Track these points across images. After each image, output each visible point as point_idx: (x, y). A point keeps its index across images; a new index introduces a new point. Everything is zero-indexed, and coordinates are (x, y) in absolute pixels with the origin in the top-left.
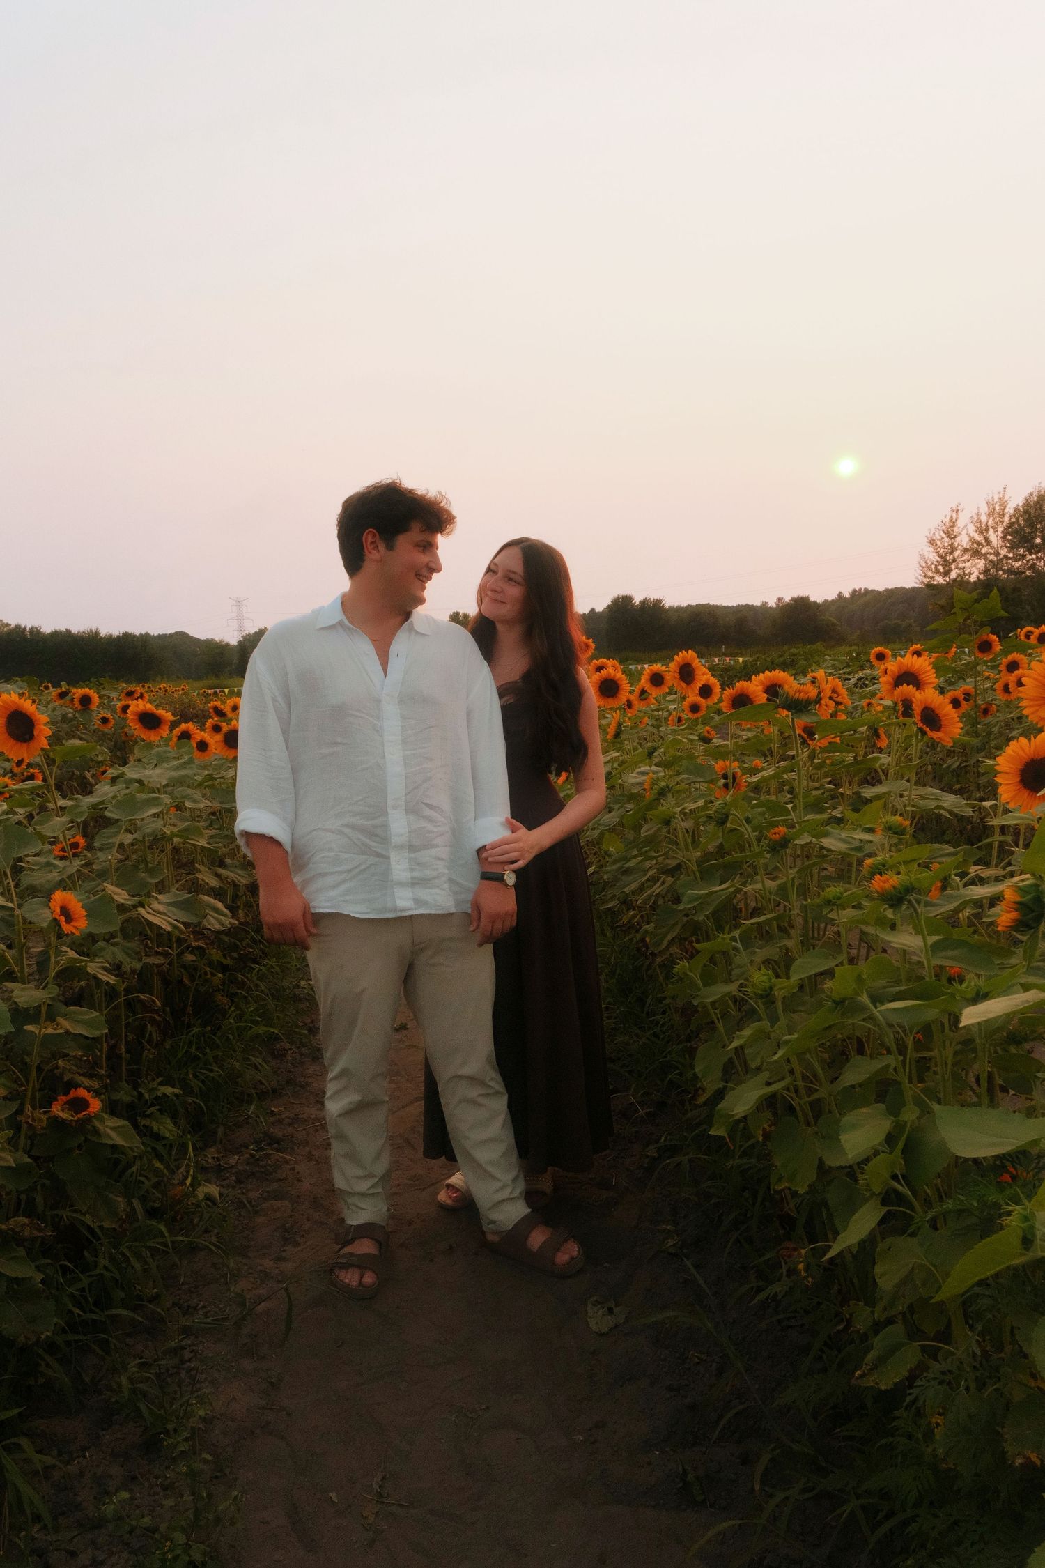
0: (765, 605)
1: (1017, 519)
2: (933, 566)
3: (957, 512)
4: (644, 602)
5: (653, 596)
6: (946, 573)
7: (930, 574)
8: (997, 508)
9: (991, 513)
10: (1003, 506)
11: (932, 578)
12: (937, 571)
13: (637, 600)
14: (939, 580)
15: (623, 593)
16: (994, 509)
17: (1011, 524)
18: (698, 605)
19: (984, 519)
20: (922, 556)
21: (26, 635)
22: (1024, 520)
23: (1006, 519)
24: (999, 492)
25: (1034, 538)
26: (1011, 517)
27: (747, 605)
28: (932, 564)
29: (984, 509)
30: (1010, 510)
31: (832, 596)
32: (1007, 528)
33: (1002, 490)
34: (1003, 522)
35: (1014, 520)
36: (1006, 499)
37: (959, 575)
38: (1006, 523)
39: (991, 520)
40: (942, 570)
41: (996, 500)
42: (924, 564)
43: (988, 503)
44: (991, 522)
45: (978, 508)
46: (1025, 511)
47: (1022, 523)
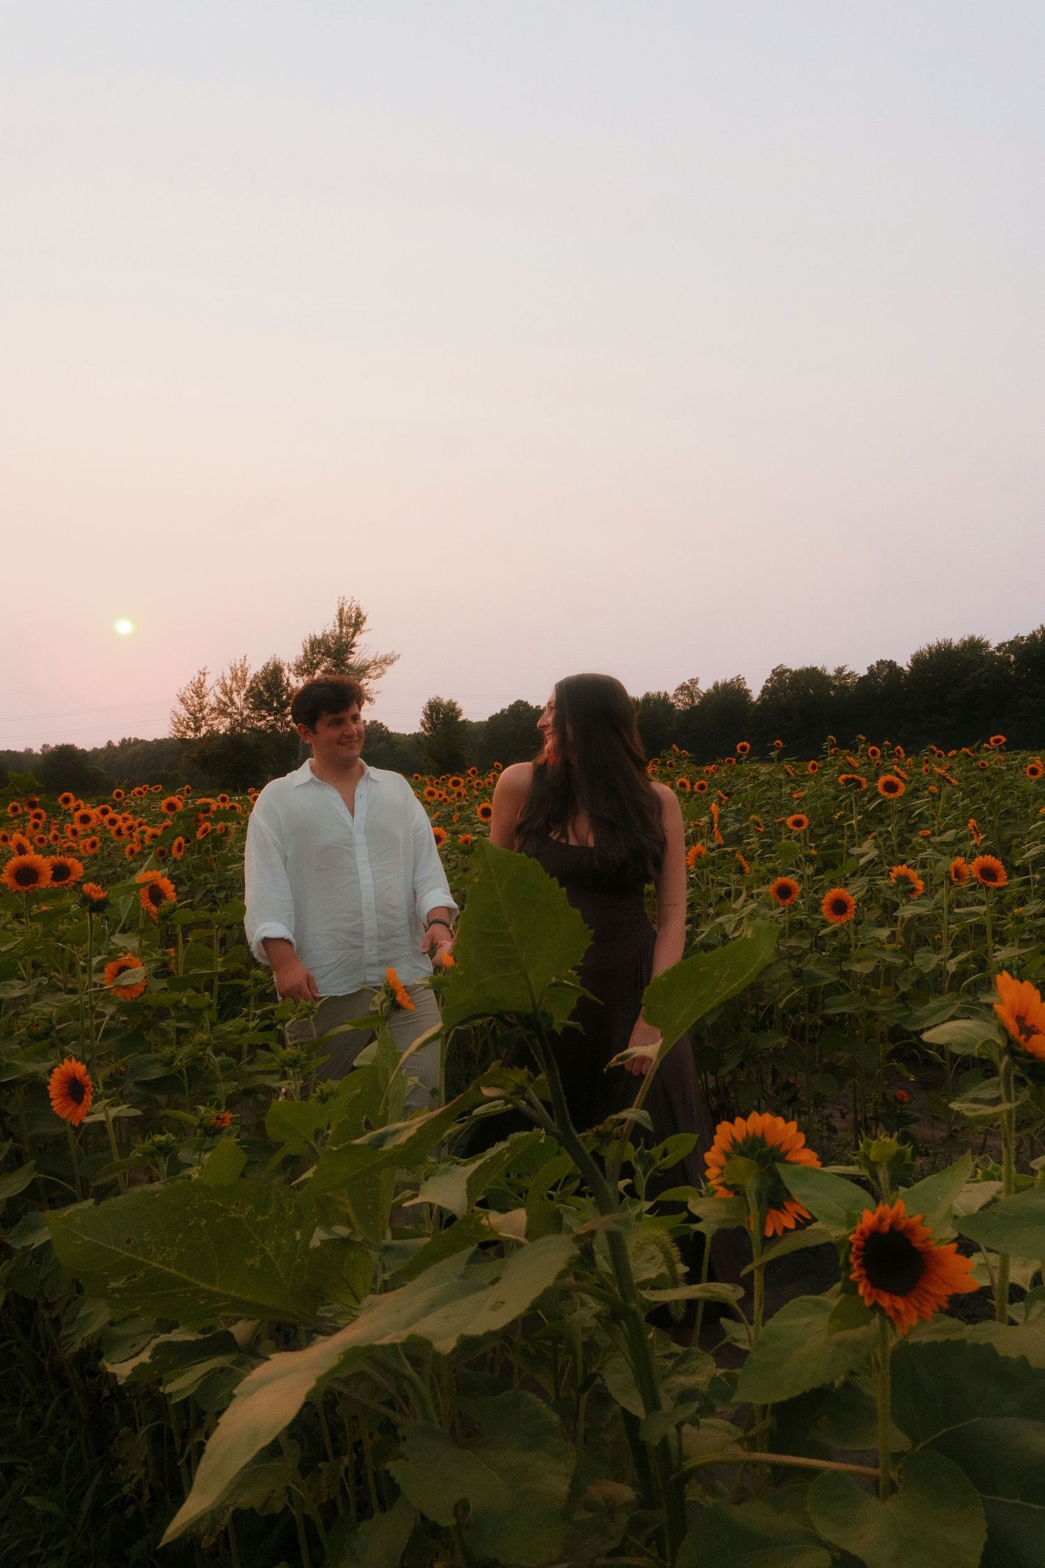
0: (29, 752)
1: (257, 684)
2: (184, 723)
3: (204, 674)
6: (197, 729)
7: (182, 729)
8: (239, 673)
9: (234, 678)
10: (244, 671)
11: (185, 733)
12: (188, 727)
14: (190, 734)
16: (237, 674)
17: (252, 689)
19: (228, 682)
20: (174, 713)
22: (262, 686)
23: (248, 683)
24: (240, 660)
25: (272, 701)
26: (251, 682)
27: (9, 752)
28: (184, 720)
29: (228, 674)
30: (250, 676)
31: (101, 745)
32: (249, 692)
33: (243, 658)
34: (245, 686)
35: (254, 685)
36: (246, 666)
37: (208, 731)
38: (247, 687)
39: (234, 683)
40: (193, 726)
41: (238, 666)
42: (176, 720)
43: (231, 668)
44: (234, 686)
45: (223, 672)
46: (263, 678)
47: (261, 688)
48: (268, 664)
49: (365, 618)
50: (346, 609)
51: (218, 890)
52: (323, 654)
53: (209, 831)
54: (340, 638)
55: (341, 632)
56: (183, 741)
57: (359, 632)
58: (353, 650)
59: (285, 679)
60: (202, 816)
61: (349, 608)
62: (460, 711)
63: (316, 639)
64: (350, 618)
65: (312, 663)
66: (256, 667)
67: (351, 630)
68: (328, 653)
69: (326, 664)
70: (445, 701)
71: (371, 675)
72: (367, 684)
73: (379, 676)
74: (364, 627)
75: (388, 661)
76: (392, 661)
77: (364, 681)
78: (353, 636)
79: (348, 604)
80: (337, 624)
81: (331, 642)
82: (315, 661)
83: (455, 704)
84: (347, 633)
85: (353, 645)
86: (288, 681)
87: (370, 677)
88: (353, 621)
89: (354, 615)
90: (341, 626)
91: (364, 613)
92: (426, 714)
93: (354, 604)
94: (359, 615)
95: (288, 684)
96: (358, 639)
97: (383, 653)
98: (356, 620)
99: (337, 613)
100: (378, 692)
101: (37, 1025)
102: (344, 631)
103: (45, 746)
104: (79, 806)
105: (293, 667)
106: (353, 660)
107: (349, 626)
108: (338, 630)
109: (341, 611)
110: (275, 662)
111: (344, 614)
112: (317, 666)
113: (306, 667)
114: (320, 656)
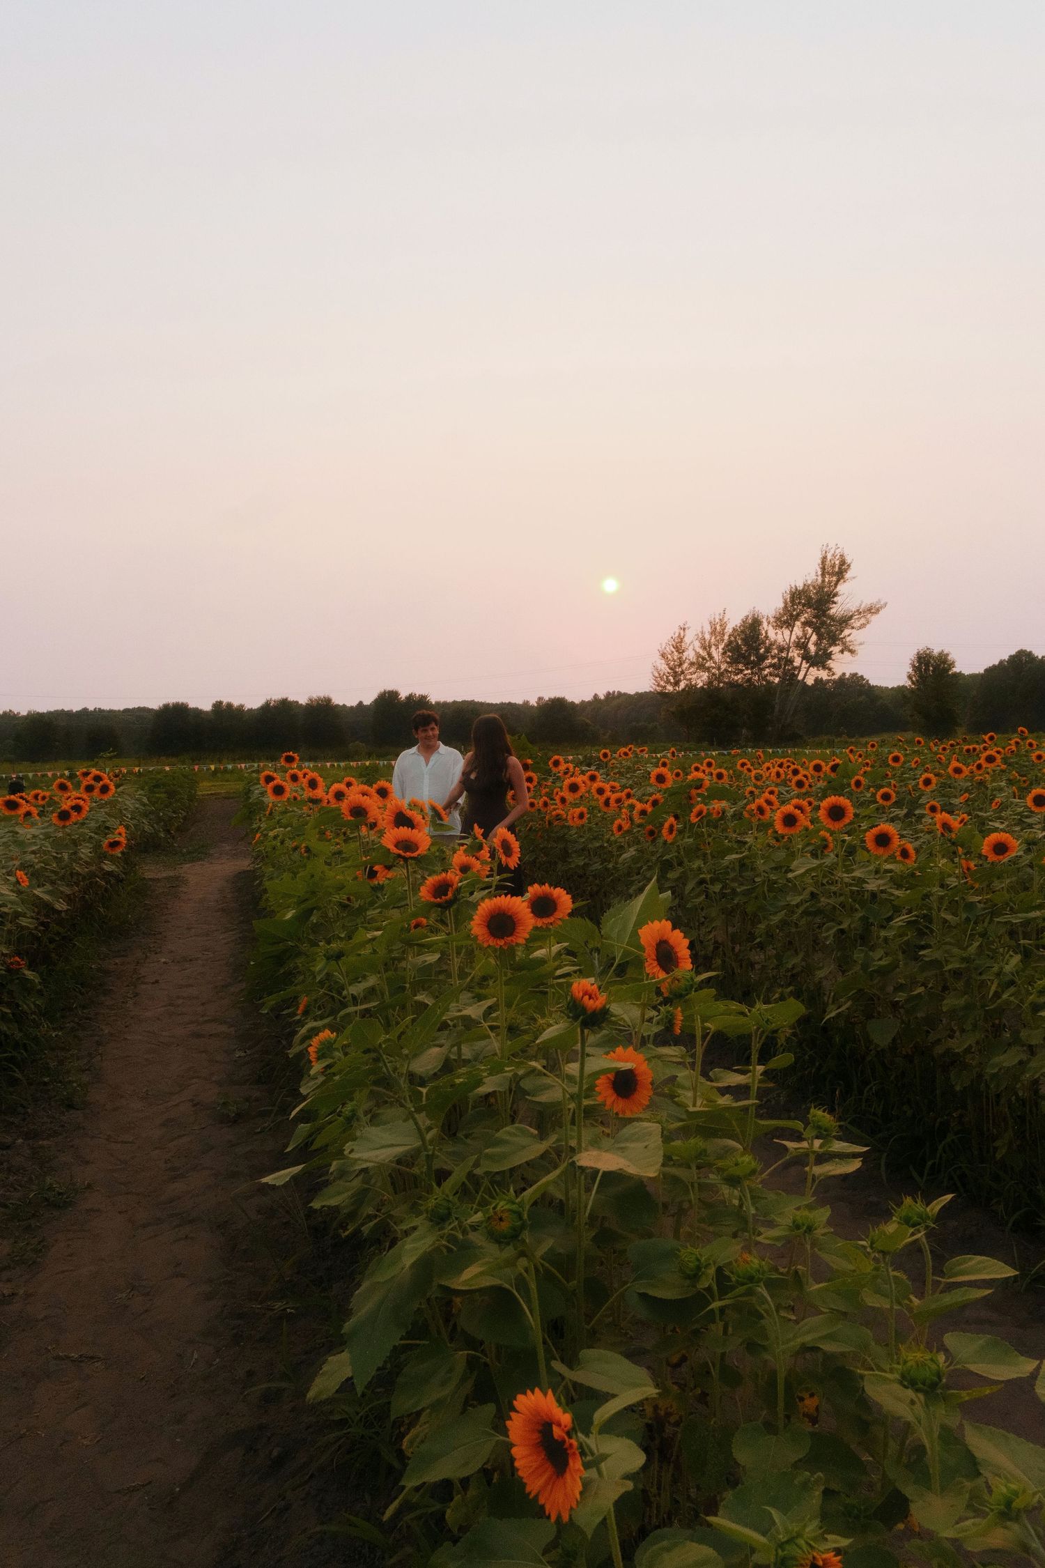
0: (526, 703)
1: (735, 638)
2: (665, 677)
3: (684, 629)
4: (410, 698)
5: (418, 691)
6: (677, 683)
7: (662, 683)
8: (718, 628)
9: (713, 632)
10: (723, 626)
11: (665, 687)
12: (668, 682)
13: (403, 695)
14: (670, 688)
15: (390, 688)
16: (715, 628)
17: (730, 642)
18: (464, 702)
19: (707, 637)
20: (655, 667)
22: (741, 639)
23: (726, 637)
24: (720, 614)
25: (750, 655)
26: (730, 636)
27: (510, 704)
28: (664, 674)
29: (708, 629)
30: (729, 630)
31: (588, 697)
32: (727, 646)
33: (722, 612)
34: (723, 640)
35: (732, 639)
36: (726, 620)
37: (687, 685)
38: (726, 641)
39: (713, 638)
40: (672, 681)
41: (717, 620)
42: (657, 675)
43: (710, 623)
44: (713, 640)
45: (702, 627)
46: (742, 632)
47: (740, 642)
48: (747, 617)
49: (849, 566)
50: (829, 557)
51: (713, 881)
52: (804, 605)
53: (704, 814)
54: (821, 587)
55: (823, 581)
56: (663, 695)
57: (842, 581)
58: (835, 599)
59: (763, 632)
60: (694, 792)
61: (833, 555)
62: (954, 662)
63: (795, 590)
64: (833, 566)
65: (791, 615)
66: (734, 621)
67: (834, 579)
68: (809, 604)
69: (806, 615)
70: (936, 652)
71: (854, 625)
72: (849, 635)
73: (863, 626)
74: (848, 575)
75: (873, 610)
76: (878, 611)
77: (846, 632)
78: (836, 585)
79: (832, 552)
80: (820, 573)
81: (813, 593)
82: (795, 613)
83: (947, 655)
84: (830, 582)
85: (836, 595)
86: (766, 633)
87: (853, 628)
88: (837, 569)
89: (837, 562)
90: (823, 575)
91: (848, 560)
92: (913, 666)
93: (838, 551)
94: (843, 562)
95: (767, 637)
96: (841, 588)
97: (867, 602)
98: (839, 568)
99: (820, 562)
100: (861, 644)
101: (501, 1219)
102: (827, 580)
103: (540, 699)
104: (567, 769)
105: (772, 620)
106: (835, 610)
107: (832, 574)
108: (820, 579)
109: (824, 559)
110: (754, 615)
111: (828, 562)
112: (797, 618)
113: (786, 620)
114: (800, 607)
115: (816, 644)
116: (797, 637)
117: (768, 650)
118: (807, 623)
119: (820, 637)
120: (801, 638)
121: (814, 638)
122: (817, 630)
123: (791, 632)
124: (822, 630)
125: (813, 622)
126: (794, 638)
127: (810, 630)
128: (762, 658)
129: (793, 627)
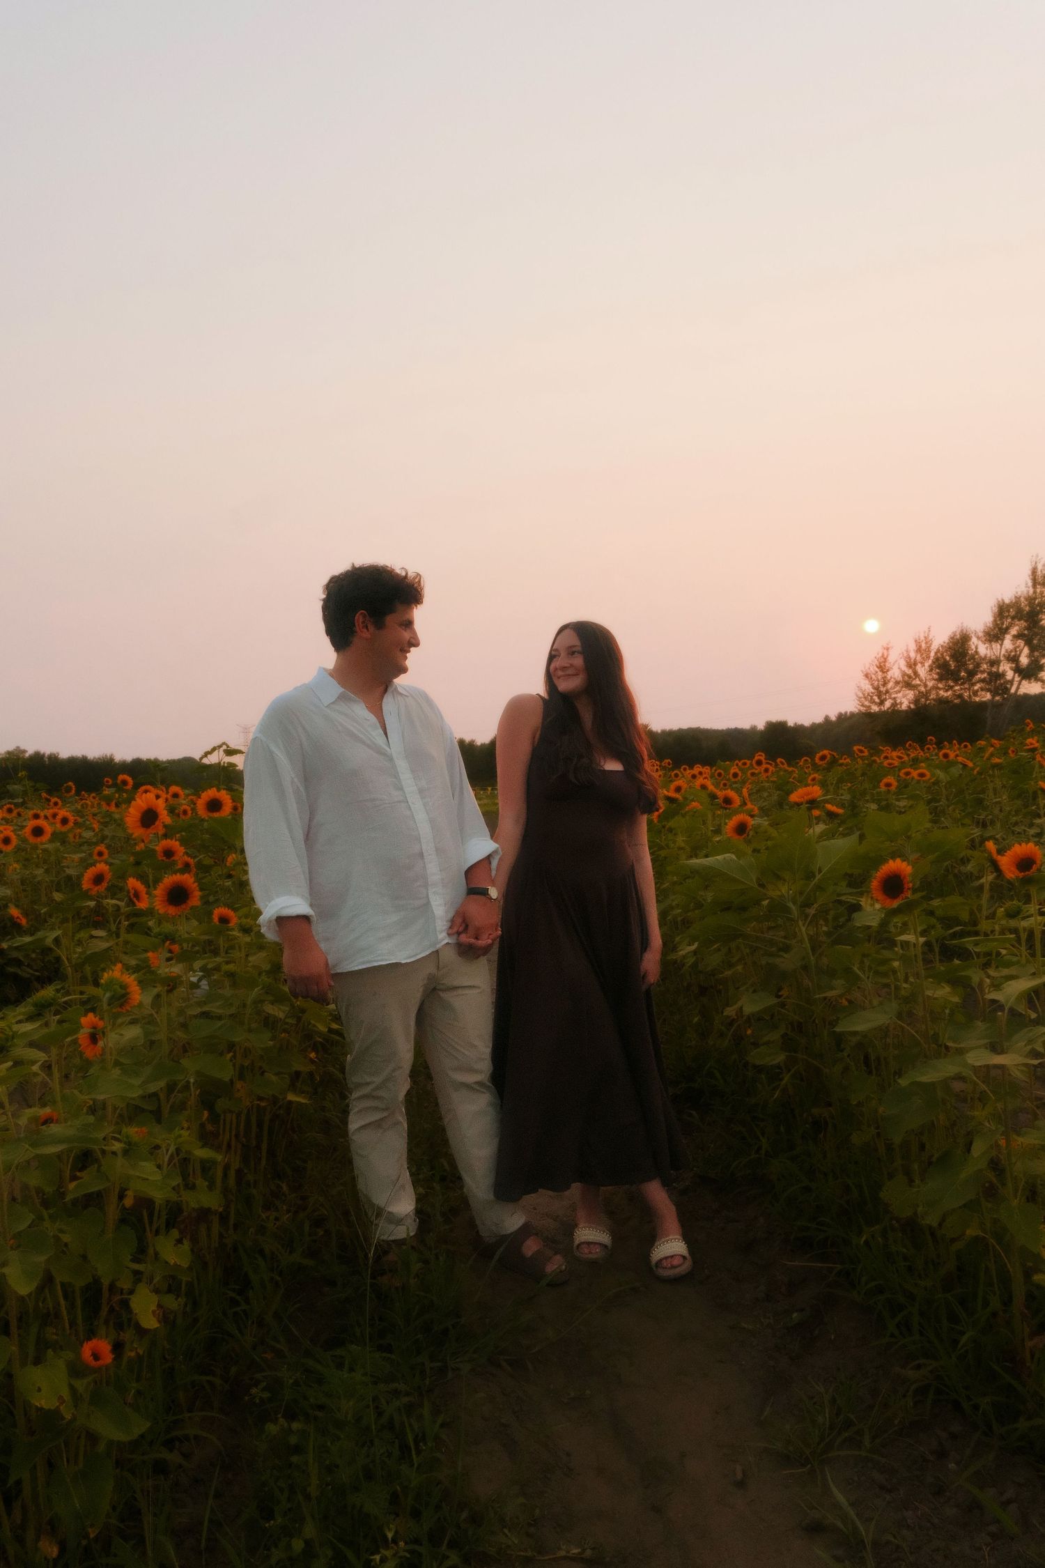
1: (942, 654)
2: (869, 697)
3: (888, 649)
6: (882, 703)
7: (867, 703)
8: (923, 645)
9: (919, 650)
10: (929, 642)
11: (870, 707)
12: (873, 702)
14: (875, 708)
16: (920, 647)
17: (937, 659)
19: (913, 655)
20: (860, 688)
21: (45, 761)
22: (949, 656)
23: (932, 654)
24: (925, 632)
25: (959, 671)
26: (936, 653)
28: (868, 695)
29: (913, 647)
30: (935, 646)
32: (934, 662)
33: (927, 631)
34: (928, 657)
35: (939, 655)
36: (930, 638)
37: (892, 704)
38: (932, 658)
39: (919, 656)
40: (877, 700)
41: (922, 638)
42: (861, 695)
43: (916, 641)
44: (919, 658)
45: (907, 646)
46: (950, 648)
47: (948, 658)
48: (955, 634)
50: (1041, 568)
52: (1014, 618)
54: (1031, 600)
55: (1035, 592)
56: (869, 715)
59: (973, 647)
63: (1004, 603)
65: (1000, 629)
66: (940, 638)
68: (1019, 616)
69: (1017, 628)
80: (1030, 584)
81: (1024, 603)
82: (1005, 626)
84: (1041, 593)
86: (976, 648)
90: (1034, 586)
95: (976, 652)
99: (1030, 573)
102: (1038, 591)
105: (981, 634)
107: (1043, 585)
108: (1031, 591)
109: (1034, 571)
110: (962, 631)
111: (1039, 573)
112: (1006, 631)
113: (995, 634)
114: (1009, 620)
115: (1030, 656)
116: (1007, 651)
117: (978, 665)
118: (1018, 636)
119: (1032, 649)
120: (1011, 651)
121: (1026, 651)
122: (1029, 642)
123: (1001, 645)
124: (1035, 642)
125: (1025, 634)
126: (1003, 652)
127: (1021, 643)
128: (971, 674)
129: (1003, 640)
